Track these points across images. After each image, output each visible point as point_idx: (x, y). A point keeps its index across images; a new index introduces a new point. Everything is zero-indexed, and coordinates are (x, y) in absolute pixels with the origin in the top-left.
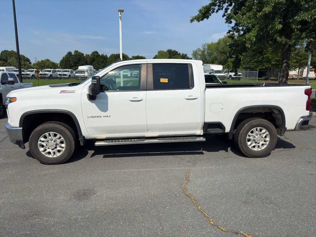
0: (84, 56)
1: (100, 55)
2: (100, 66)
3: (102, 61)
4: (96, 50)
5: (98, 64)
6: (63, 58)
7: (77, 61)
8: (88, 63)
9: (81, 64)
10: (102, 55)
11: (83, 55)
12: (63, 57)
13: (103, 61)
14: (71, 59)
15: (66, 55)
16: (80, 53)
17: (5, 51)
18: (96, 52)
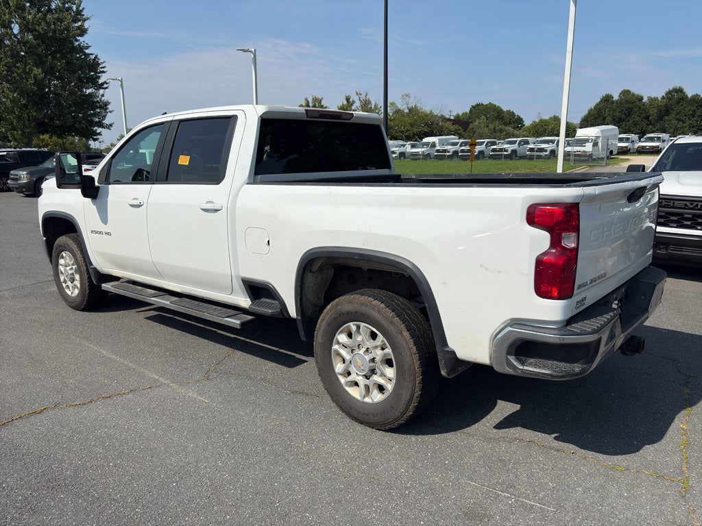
0: (644, 101)
1: (689, 96)
2: (684, 125)
3: (691, 112)
4: (677, 86)
5: (679, 120)
6: (590, 111)
7: (623, 116)
8: (650, 118)
9: (631, 122)
10: (693, 96)
11: (641, 99)
12: (589, 108)
13: (694, 111)
14: (607, 112)
15: (597, 105)
16: (634, 95)
17: (478, 105)
18: (680, 91)
